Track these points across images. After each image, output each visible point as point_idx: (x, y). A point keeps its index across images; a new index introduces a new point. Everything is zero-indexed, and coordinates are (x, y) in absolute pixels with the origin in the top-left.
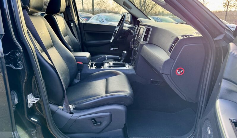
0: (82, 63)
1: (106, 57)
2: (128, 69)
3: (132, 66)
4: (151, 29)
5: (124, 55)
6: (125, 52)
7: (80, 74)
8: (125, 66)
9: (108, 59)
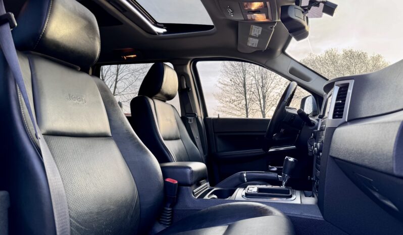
0: (177, 182)
1: (245, 175)
2: (300, 203)
3: (313, 197)
4: (352, 83)
5: (289, 166)
6: (291, 159)
7: (169, 209)
8: (291, 197)
9: (248, 180)
